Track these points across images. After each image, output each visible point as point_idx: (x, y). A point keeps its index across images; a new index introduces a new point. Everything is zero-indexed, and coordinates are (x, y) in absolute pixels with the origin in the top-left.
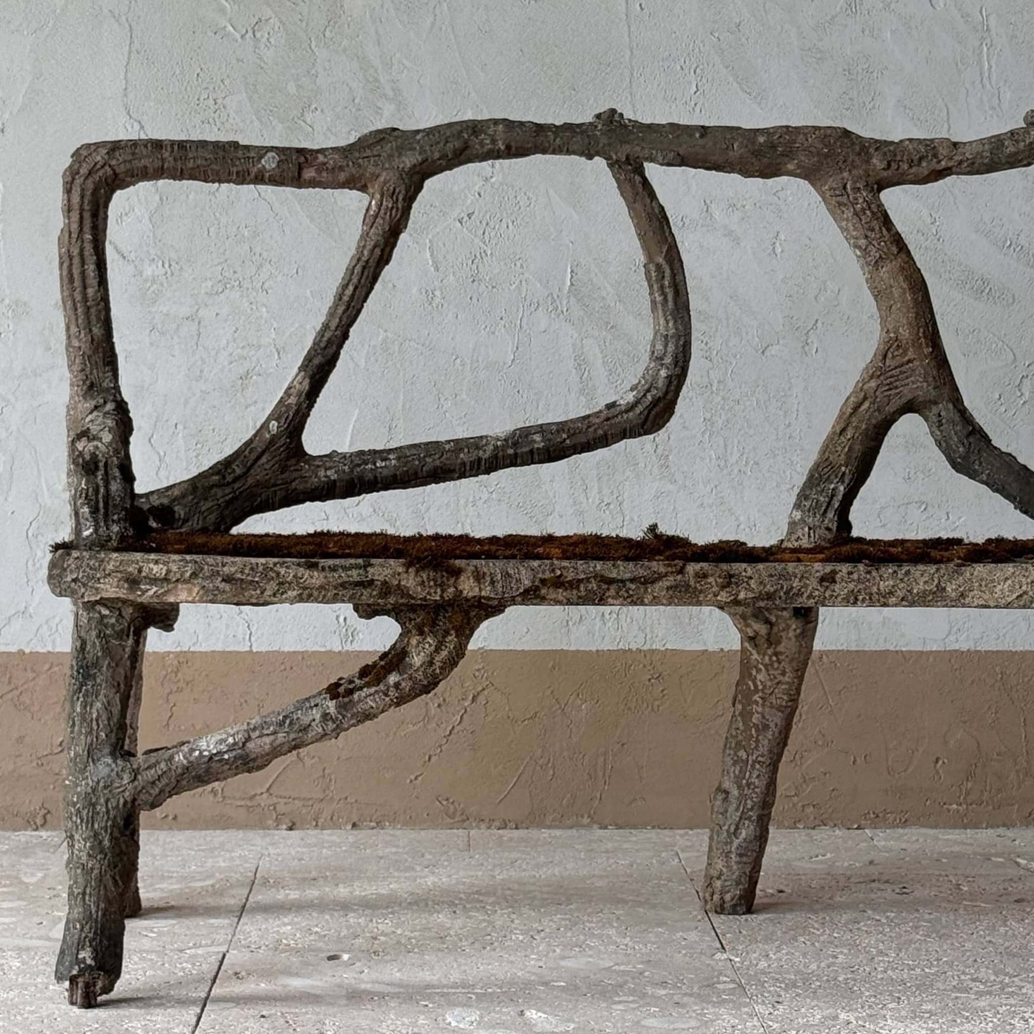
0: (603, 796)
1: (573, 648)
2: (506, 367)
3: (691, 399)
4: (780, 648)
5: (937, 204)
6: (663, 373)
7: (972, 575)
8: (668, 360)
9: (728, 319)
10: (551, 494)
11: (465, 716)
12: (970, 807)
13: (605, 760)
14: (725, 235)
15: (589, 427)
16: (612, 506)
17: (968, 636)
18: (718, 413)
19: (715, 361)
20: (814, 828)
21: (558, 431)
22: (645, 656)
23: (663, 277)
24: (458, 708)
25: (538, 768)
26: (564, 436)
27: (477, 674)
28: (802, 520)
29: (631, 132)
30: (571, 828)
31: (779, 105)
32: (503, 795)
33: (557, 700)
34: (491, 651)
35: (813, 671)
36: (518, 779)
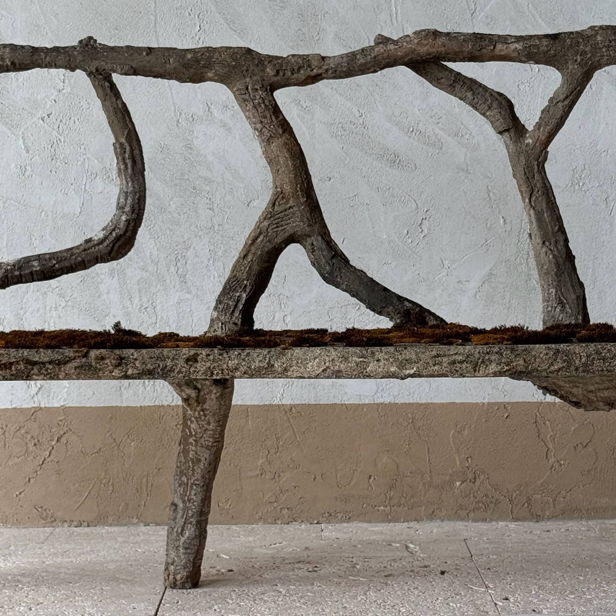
0: (146, 503)
1: (124, 405)
2: (76, 216)
3: (200, 237)
4: (206, 406)
5: (363, 104)
6: (124, 218)
7: (292, 355)
8: (127, 209)
9: (224, 183)
10: (107, 302)
11: (52, 452)
12: (393, 508)
13: (147, 480)
14: (221, 126)
15: (71, 256)
16: (148, 309)
17: (389, 394)
18: (219, 247)
19: (216, 211)
20: (288, 524)
21: (50, 259)
22: (173, 409)
23: (125, 152)
24: (47, 446)
25: (102, 486)
26: (54, 262)
27: (60, 423)
28: (218, 318)
29: (99, 52)
30: (125, 525)
31: (255, 38)
32: (79, 504)
33: (114, 440)
34: (70, 407)
35: (286, 419)
36: (89, 493)
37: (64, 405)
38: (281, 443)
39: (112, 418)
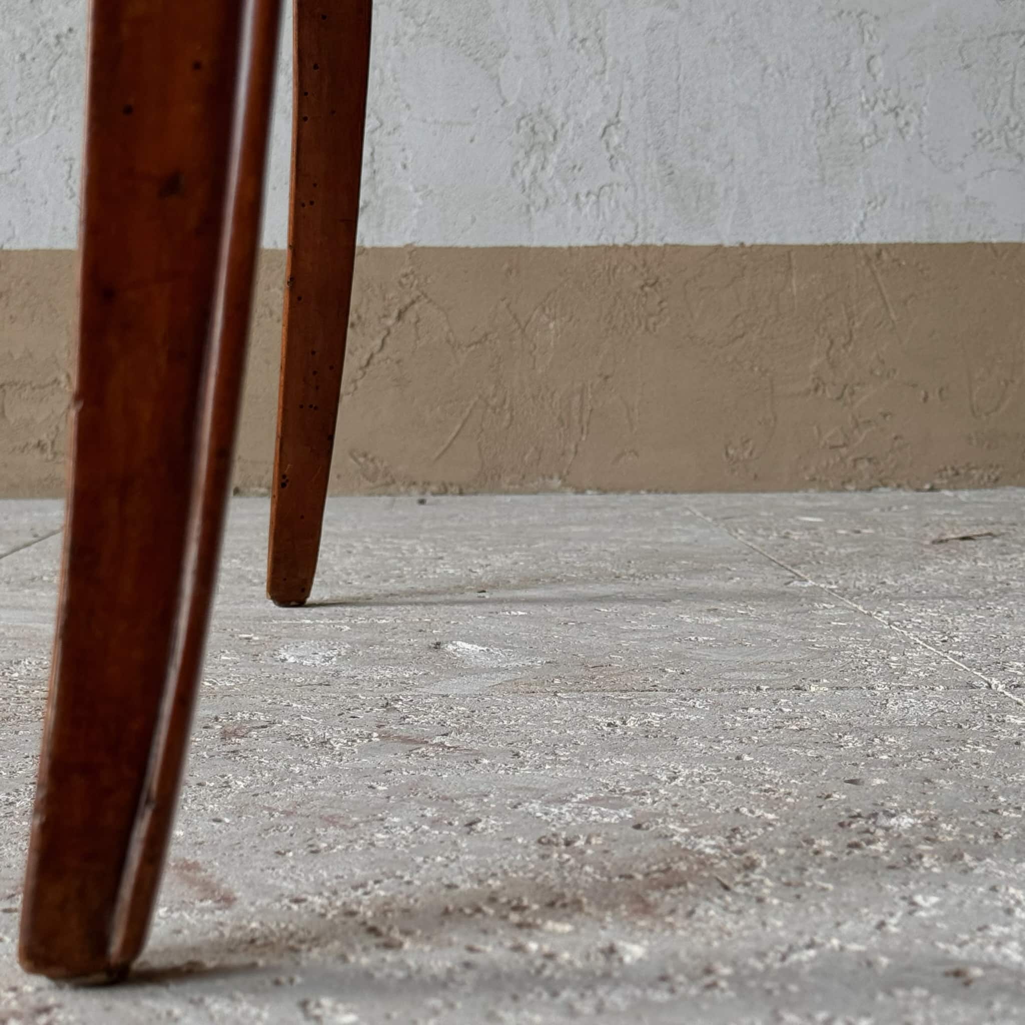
0: (580, 449)
1: (536, 243)
10: (504, 27)
11: (388, 340)
13: (582, 399)
16: (588, 43)
20: (869, 490)
22: (636, 254)
24: (378, 328)
25: (489, 411)
27: (404, 280)
30: (535, 493)
32: (442, 448)
33: (515, 317)
34: (423, 248)
35: (868, 272)
36: (463, 426)
37: (410, 245)
38: (857, 325)
39: (510, 270)
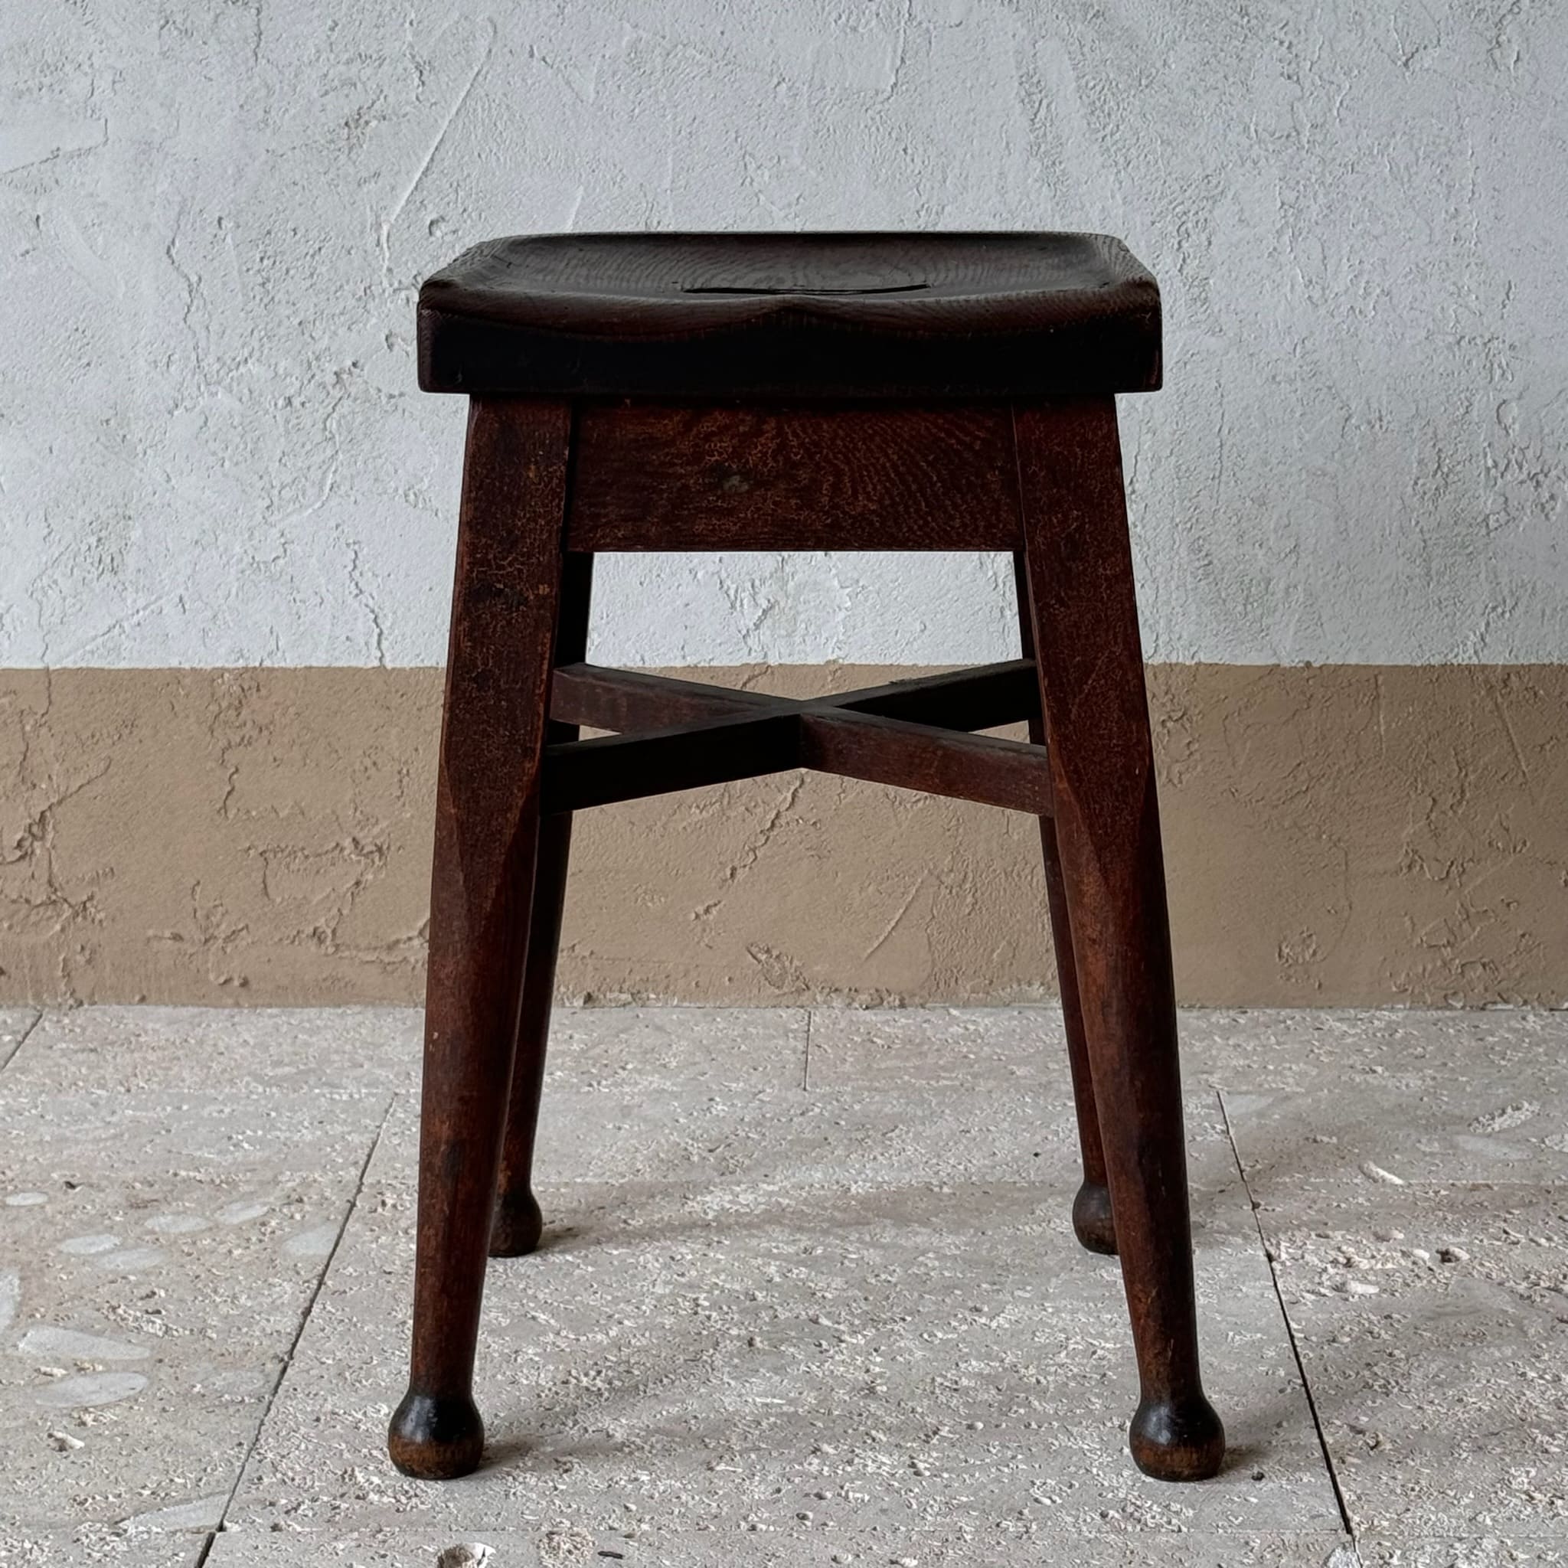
2: (880, 98)
3: (1255, 163)
18: (1310, 194)
19: (1306, 82)
20: (1483, 1009)
25: (944, 891)
30: (1009, 1007)
32: (876, 944)
34: (853, 665)
35: (1490, 706)
36: (905, 912)
37: (834, 661)
38: (1472, 777)
